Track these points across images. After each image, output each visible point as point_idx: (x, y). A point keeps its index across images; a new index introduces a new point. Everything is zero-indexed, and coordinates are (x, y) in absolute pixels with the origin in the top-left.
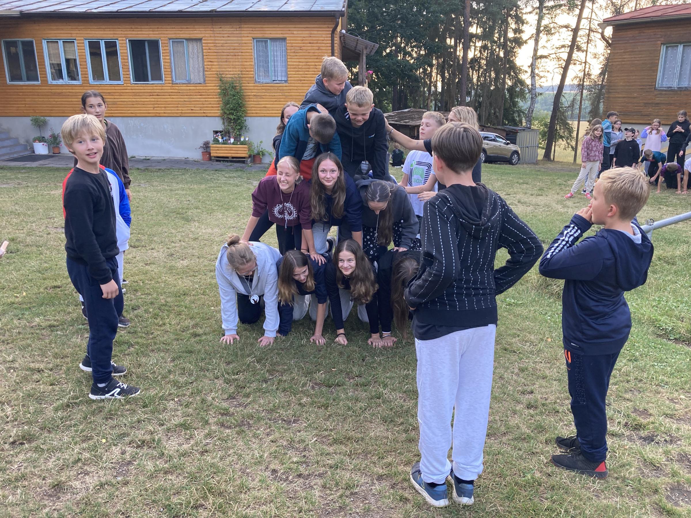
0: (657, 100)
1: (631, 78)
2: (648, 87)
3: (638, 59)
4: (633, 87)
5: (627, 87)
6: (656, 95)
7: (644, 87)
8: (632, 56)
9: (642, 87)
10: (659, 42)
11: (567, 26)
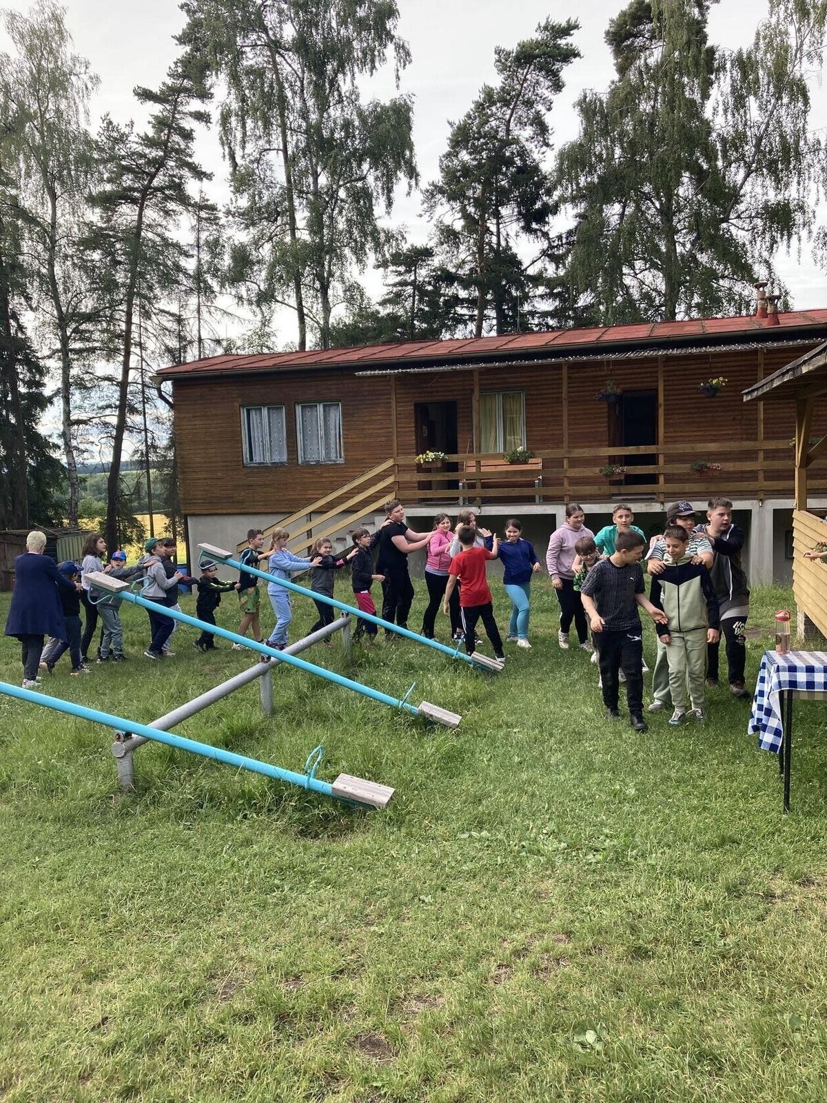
0: (249, 481)
1: (210, 451)
2: (234, 463)
3: (213, 426)
4: (215, 464)
5: (206, 465)
6: (246, 474)
7: (229, 464)
8: (205, 422)
9: (226, 464)
10: (237, 404)
11: (109, 379)
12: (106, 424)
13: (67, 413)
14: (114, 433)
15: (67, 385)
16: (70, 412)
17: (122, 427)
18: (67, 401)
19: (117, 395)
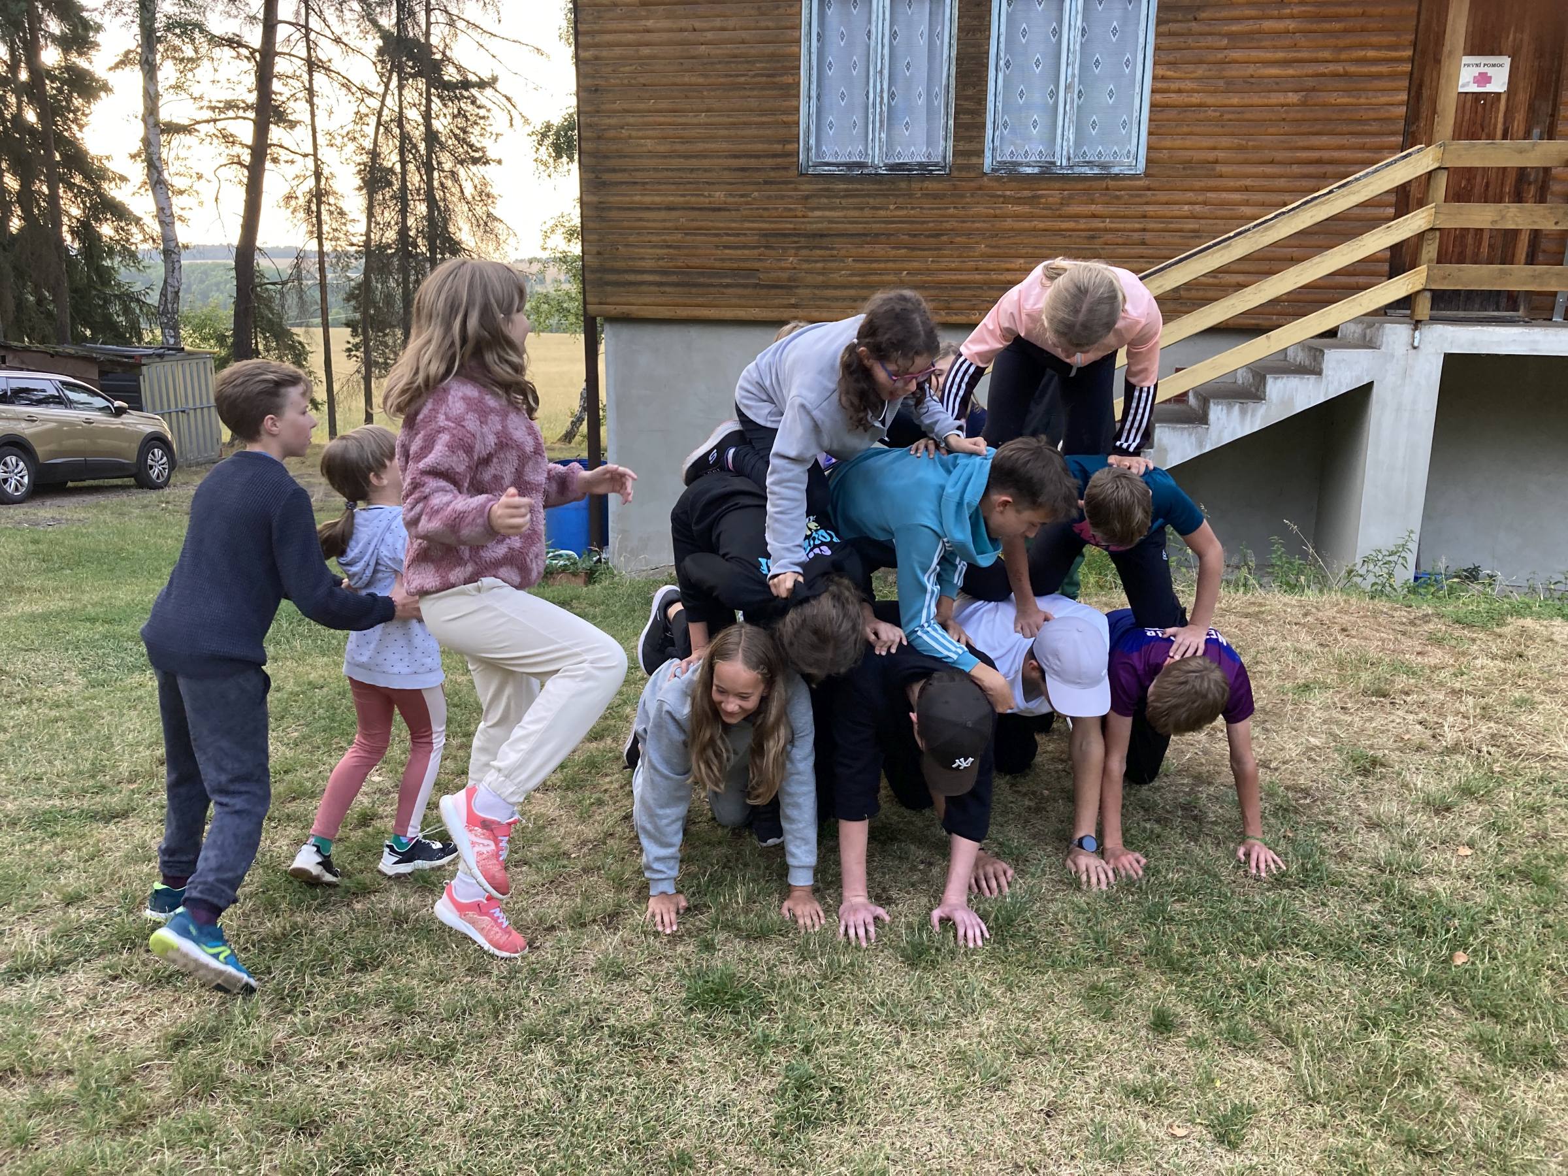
0: (818, 218)
1: (691, 119)
2: (770, 162)
3: (710, 35)
4: (706, 163)
5: (676, 163)
6: (807, 197)
7: (753, 162)
8: (683, 23)
9: (742, 162)
11: (234, 42)
12: (229, 139)
13: (151, 99)
14: (246, 158)
15: (149, 38)
16: (157, 95)
17: (260, 150)
18: (150, 70)
19: (251, 80)
